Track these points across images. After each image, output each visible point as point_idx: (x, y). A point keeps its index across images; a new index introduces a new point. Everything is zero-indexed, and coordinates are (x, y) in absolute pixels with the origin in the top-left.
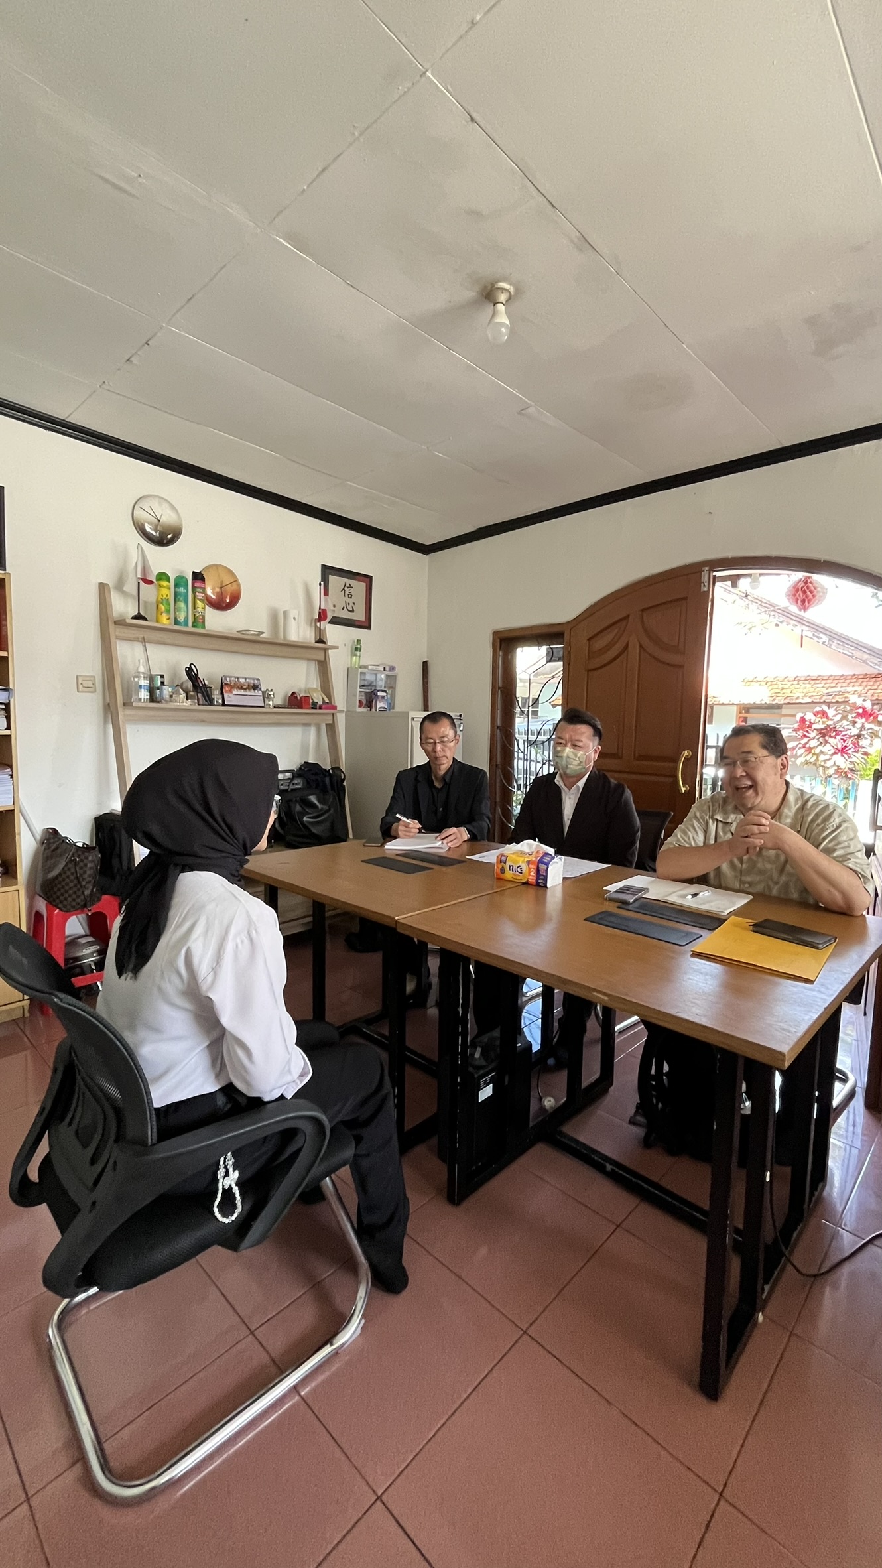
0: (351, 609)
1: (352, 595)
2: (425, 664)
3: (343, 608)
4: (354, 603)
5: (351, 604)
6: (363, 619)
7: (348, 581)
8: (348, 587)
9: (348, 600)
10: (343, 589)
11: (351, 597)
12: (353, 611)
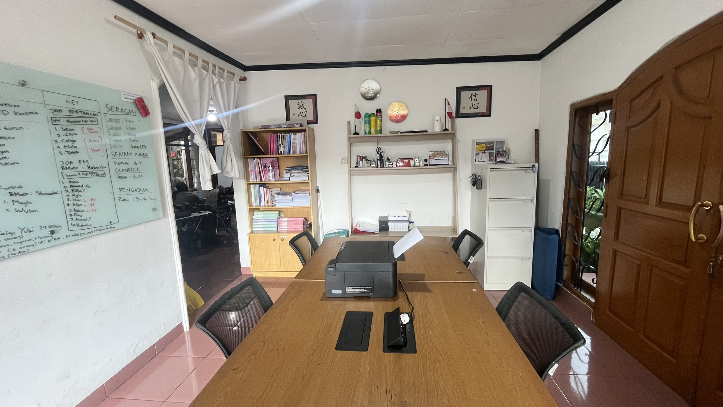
0: (476, 107)
1: (477, 99)
2: (537, 131)
3: (471, 108)
4: (478, 103)
5: (476, 104)
6: (485, 111)
7: (474, 92)
8: (474, 96)
9: (474, 102)
10: (471, 97)
11: (476, 101)
12: (478, 108)
